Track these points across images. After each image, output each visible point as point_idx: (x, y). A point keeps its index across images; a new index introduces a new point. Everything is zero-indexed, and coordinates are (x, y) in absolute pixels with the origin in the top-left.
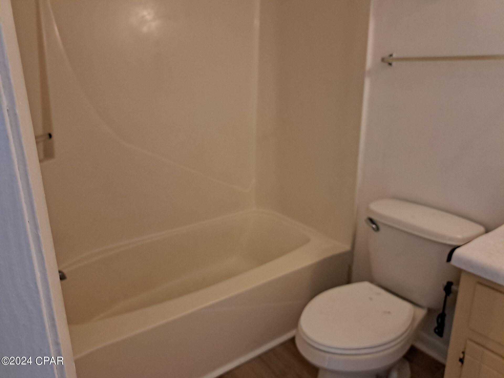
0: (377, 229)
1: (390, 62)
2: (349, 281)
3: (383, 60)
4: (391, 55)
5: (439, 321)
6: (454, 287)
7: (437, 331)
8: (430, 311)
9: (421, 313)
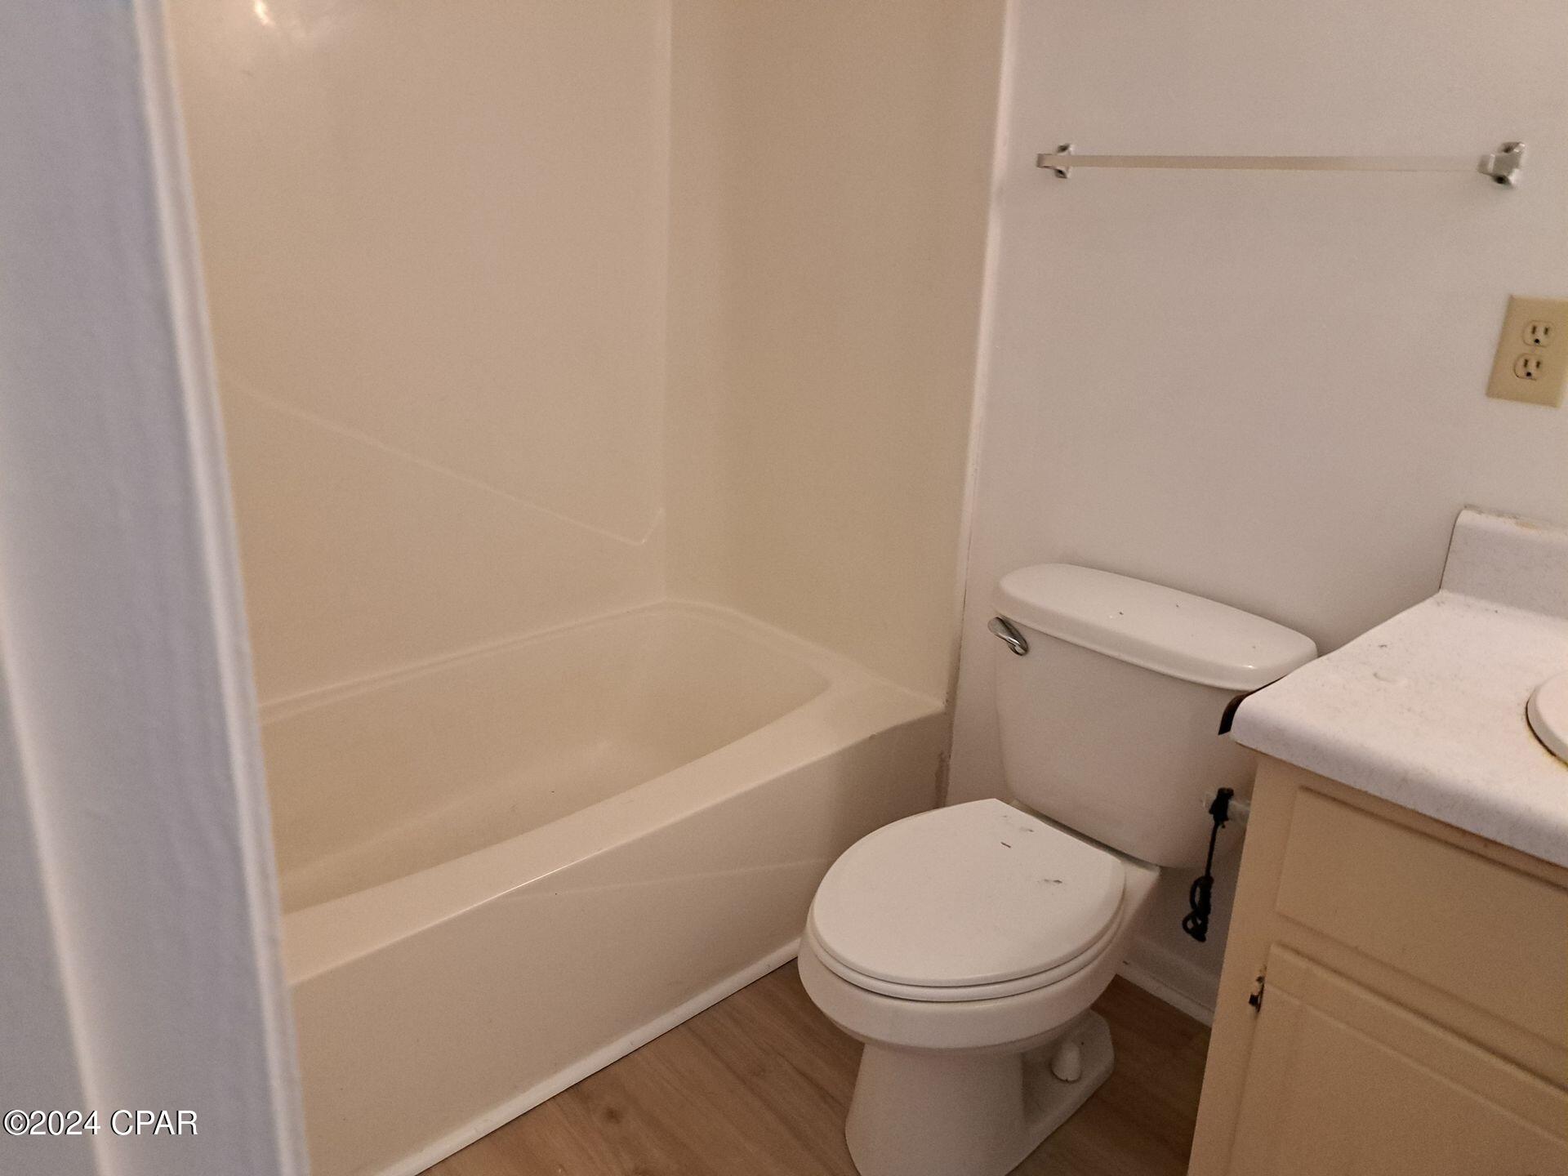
0: (1024, 649)
1: (1063, 169)
2: (939, 800)
3: (1040, 161)
4: (1064, 149)
5: (1197, 899)
6: (1234, 804)
7: (1190, 925)
8: (1167, 874)
9: (1143, 880)
